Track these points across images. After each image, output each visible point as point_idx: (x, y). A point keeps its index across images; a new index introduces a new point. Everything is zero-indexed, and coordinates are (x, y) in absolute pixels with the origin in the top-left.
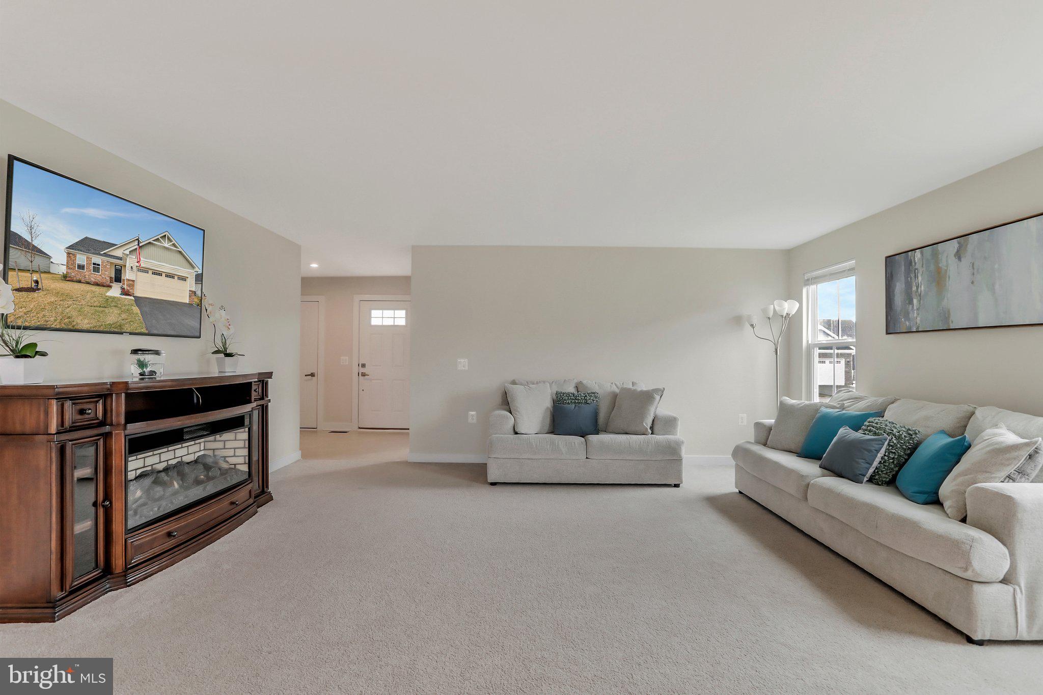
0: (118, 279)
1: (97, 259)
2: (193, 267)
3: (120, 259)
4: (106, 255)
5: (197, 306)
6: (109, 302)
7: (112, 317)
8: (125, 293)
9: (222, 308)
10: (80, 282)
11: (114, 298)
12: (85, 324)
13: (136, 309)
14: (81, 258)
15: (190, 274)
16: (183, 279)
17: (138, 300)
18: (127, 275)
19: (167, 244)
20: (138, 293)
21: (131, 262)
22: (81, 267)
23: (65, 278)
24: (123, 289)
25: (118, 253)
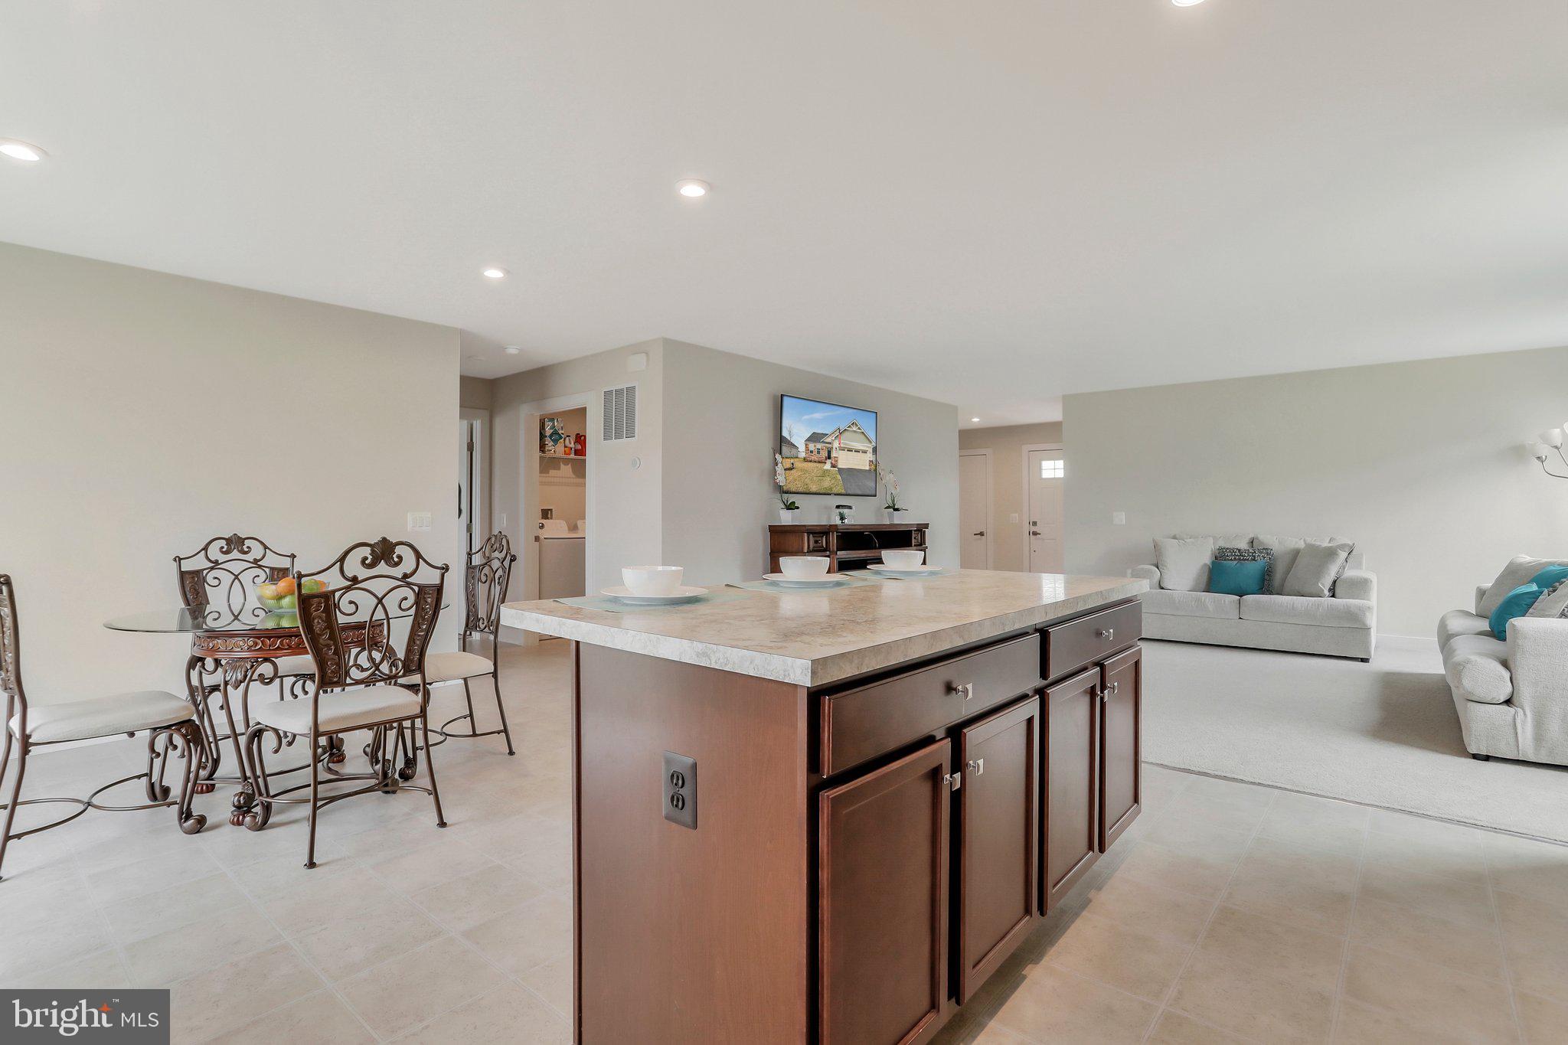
0: (829, 457)
1: (819, 446)
2: (871, 442)
3: (830, 443)
4: (823, 442)
5: (874, 471)
6: (825, 473)
7: (827, 483)
8: (833, 466)
9: (891, 472)
10: (811, 461)
11: (827, 470)
12: (814, 488)
13: (839, 477)
14: (812, 446)
15: (869, 448)
16: (865, 452)
17: (840, 470)
18: (833, 454)
19: (855, 428)
20: (840, 466)
21: (836, 444)
22: (812, 452)
23: (805, 460)
24: (831, 463)
25: (829, 440)
